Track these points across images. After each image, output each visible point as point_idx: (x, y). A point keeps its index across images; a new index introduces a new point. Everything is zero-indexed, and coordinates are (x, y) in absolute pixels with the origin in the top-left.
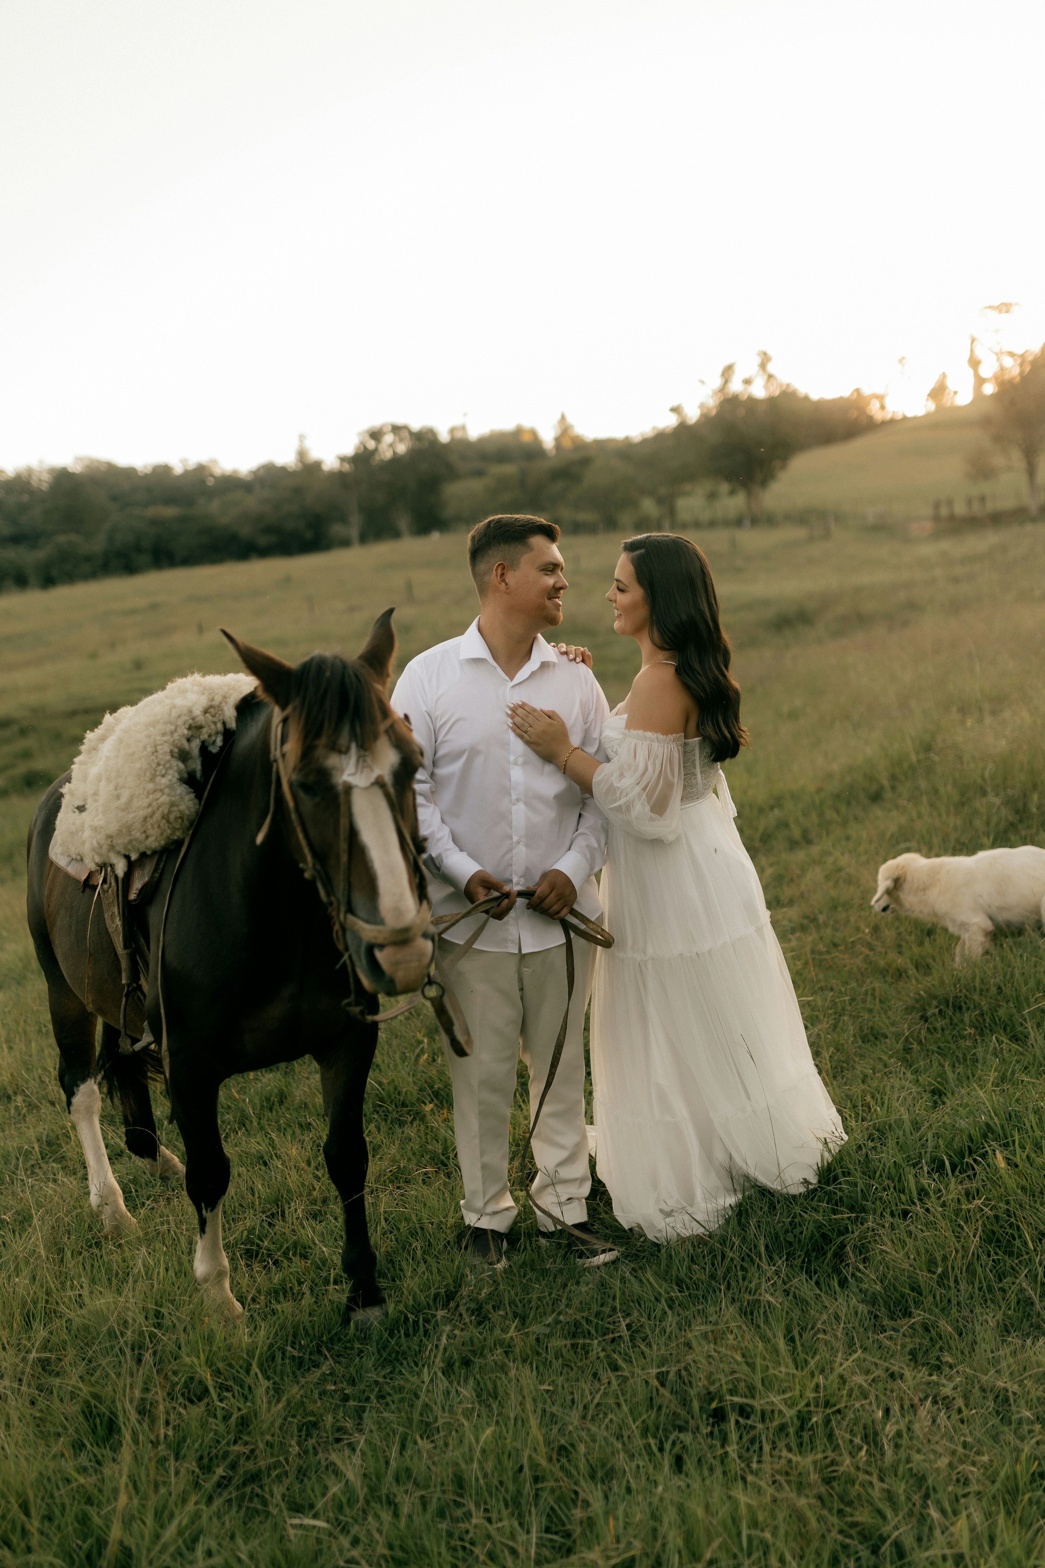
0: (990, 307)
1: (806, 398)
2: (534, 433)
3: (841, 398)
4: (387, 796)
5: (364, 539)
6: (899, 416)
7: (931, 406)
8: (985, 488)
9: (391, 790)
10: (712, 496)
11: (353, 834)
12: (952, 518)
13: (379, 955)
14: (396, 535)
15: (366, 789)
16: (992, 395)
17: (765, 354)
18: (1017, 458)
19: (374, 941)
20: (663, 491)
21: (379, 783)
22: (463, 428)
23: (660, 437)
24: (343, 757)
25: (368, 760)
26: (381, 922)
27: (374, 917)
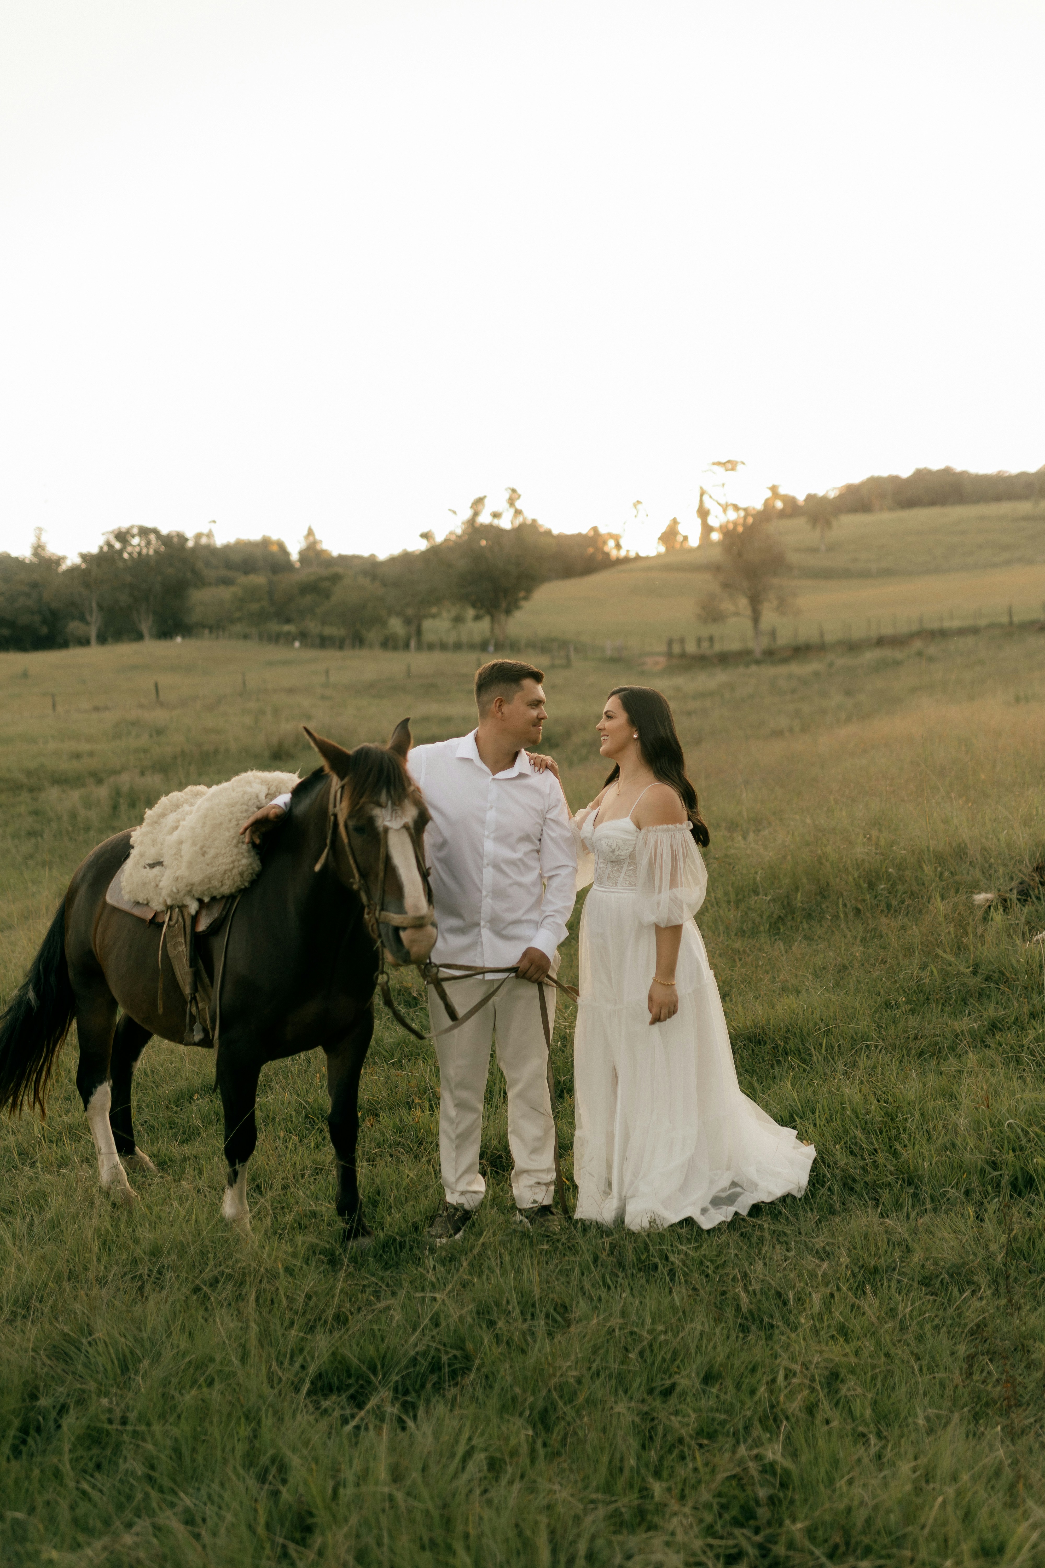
0: (719, 464)
1: (548, 533)
2: (281, 546)
3: (580, 535)
4: (411, 835)
5: (102, 639)
6: (632, 555)
7: (662, 549)
8: (714, 629)
9: (413, 831)
10: (458, 620)
11: (388, 859)
12: (683, 655)
13: (402, 934)
14: (139, 637)
15: (397, 830)
16: (718, 543)
17: (514, 491)
18: (743, 602)
19: (400, 925)
20: (410, 611)
21: (406, 827)
22: (210, 535)
23: (406, 559)
24: (383, 810)
25: (400, 813)
26: (406, 913)
27: (401, 910)
